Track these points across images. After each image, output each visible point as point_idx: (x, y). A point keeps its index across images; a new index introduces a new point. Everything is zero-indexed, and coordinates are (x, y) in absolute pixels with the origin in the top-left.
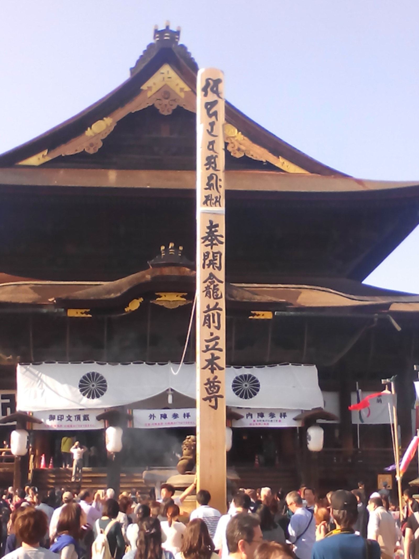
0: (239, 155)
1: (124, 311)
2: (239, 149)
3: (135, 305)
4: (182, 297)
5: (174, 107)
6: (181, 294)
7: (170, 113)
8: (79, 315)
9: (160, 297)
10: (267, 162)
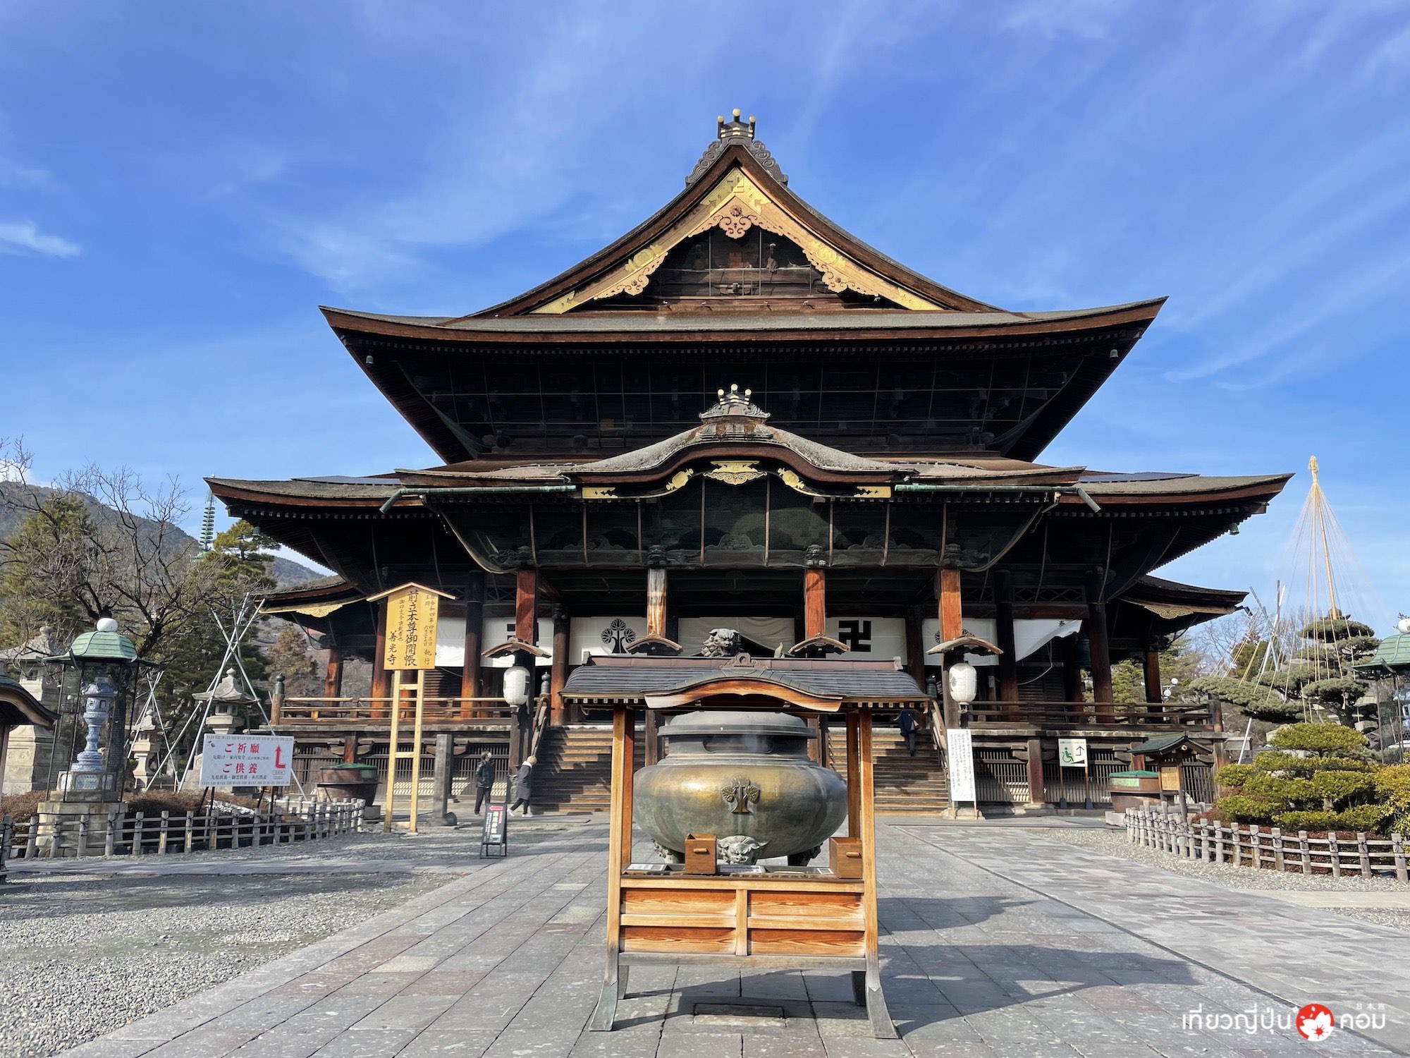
0: (839, 289)
1: (667, 490)
2: (839, 281)
3: (681, 480)
4: (751, 467)
5: (748, 226)
6: (750, 463)
7: (741, 236)
8: (600, 496)
9: (719, 467)
10: (879, 296)
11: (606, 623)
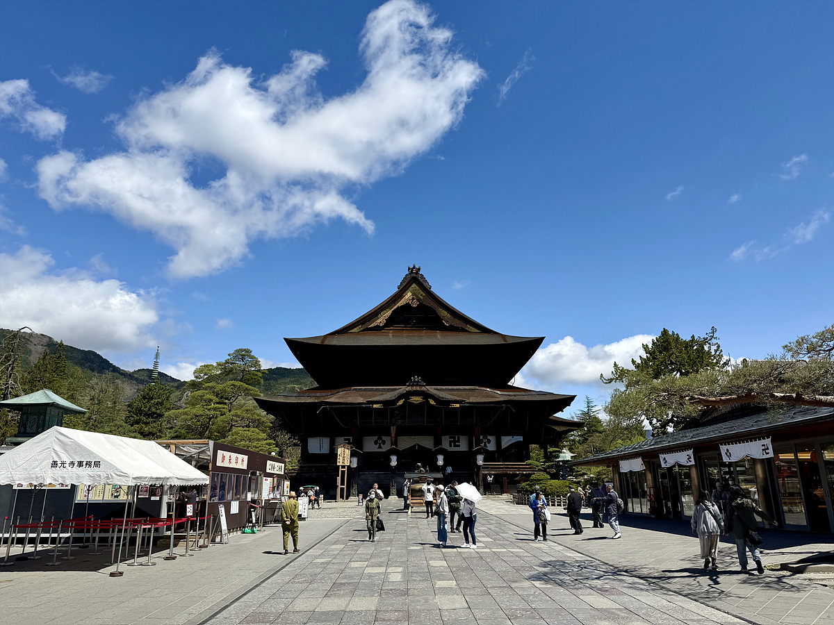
1: (396, 405)
2: (448, 322)
3: (401, 402)
4: (421, 398)
5: (418, 303)
7: (416, 306)
8: (378, 407)
9: (412, 398)
11: (376, 438)
